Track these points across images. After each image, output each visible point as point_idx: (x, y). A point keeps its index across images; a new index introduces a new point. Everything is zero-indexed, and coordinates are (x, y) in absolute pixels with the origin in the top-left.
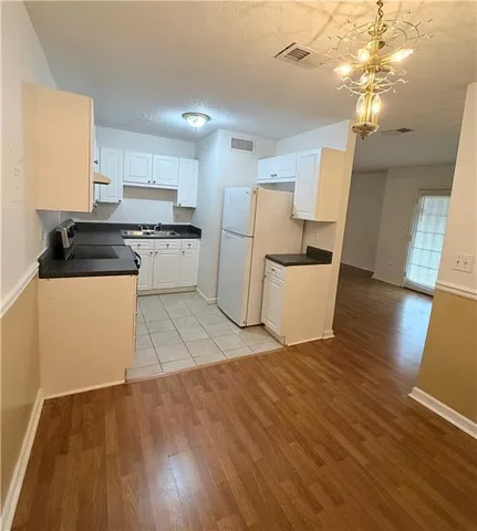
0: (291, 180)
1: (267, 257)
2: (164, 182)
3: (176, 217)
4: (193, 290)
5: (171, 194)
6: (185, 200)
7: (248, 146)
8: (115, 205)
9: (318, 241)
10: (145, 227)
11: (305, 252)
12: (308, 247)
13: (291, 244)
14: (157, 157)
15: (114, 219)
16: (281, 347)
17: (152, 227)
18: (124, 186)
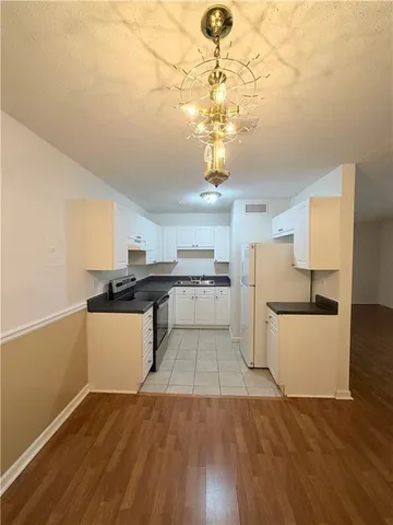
0: (291, 233)
1: (268, 304)
2: (204, 245)
3: (217, 270)
4: (225, 329)
5: (210, 253)
6: (220, 256)
7: (262, 209)
8: (175, 263)
9: (324, 290)
10: (193, 278)
11: (314, 301)
12: (317, 296)
13: (299, 293)
16: (279, 396)
17: (198, 278)
18: (178, 250)
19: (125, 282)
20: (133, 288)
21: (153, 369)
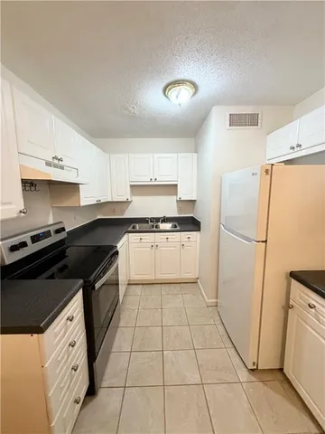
1: (293, 275)
2: (164, 179)
3: (180, 210)
5: (171, 189)
7: (252, 120)
8: (127, 203)
10: (152, 220)
14: (156, 155)
15: (128, 215)
17: (157, 220)
18: (131, 186)
19: (47, 235)
20: (62, 242)
21: (92, 392)
